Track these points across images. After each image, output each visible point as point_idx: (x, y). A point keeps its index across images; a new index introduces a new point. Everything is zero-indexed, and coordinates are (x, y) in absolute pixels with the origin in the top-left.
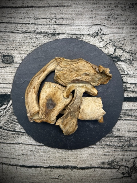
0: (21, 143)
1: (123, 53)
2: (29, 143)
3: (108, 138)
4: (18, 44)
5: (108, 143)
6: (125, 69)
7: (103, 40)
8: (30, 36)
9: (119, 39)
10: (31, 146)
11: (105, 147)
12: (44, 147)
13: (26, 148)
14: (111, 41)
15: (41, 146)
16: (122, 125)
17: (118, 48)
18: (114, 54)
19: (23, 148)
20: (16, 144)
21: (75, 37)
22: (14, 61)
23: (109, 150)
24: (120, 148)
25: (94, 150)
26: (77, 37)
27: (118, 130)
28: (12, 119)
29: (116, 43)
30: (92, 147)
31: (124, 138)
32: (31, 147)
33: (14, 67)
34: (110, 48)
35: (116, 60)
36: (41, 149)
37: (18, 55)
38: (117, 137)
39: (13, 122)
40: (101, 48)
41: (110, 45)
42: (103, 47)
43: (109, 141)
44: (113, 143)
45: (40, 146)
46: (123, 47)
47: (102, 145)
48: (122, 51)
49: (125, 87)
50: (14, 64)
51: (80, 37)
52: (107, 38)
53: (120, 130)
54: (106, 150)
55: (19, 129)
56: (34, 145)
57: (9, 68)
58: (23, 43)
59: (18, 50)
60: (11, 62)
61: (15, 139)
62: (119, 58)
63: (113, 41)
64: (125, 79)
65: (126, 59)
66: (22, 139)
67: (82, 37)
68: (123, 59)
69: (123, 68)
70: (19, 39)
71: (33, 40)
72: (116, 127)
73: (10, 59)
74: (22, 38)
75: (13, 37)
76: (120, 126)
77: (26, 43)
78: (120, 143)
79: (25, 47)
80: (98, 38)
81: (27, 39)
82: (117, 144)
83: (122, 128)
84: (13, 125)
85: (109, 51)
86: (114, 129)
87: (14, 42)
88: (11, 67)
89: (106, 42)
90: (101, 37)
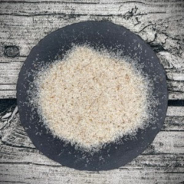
0: (31, 163)
1: (167, 40)
2: (40, 163)
3: (148, 156)
4: (26, 31)
5: (147, 162)
6: (170, 62)
7: (139, 22)
8: (41, 19)
9: (161, 20)
11: (143, 167)
12: (61, 167)
13: (38, 169)
14: (150, 24)
15: (58, 166)
16: (166, 138)
17: (160, 32)
18: (154, 40)
19: (34, 170)
20: (25, 163)
21: (101, 18)
22: (20, 53)
23: (149, 172)
24: (164, 169)
26: (104, 19)
27: (161, 144)
28: (18, 131)
29: (157, 26)
30: (126, 167)
31: (168, 155)
32: (44, 168)
33: (21, 62)
34: (148, 33)
35: (158, 49)
36: (57, 171)
37: (25, 46)
38: (159, 154)
39: (21, 135)
40: (137, 32)
41: (149, 29)
42: (140, 31)
43: (148, 159)
44: (153, 162)
45: (55, 166)
46: (166, 32)
48: (166, 37)
49: (170, 86)
51: (108, 18)
52: (145, 20)
53: (163, 145)
54: (145, 172)
55: (28, 144)
56: (48, 165)
57: (14, 63)
58: (32, 29)
59: (25, 38)
60: (15, 55)
61: (23, 157)
62: (161, 46)
63: (153, 23)
64: (171, 75)
65: (171, 48)
66: (32, 157)
67: (111, 19)
68: (167, 48)
69: (167, 60)
70: (26, 25)
71: (45, 25)
72: (158, 140)
73: (15, 50)
74: (30, 22)
75: (17, 21)
76: (164, 139)
77: (36, 29)
78: (164, 162)
79: (34, 35)
80: (132, 20)
81: (37, 24)
82: (159, 163)
83: (166, 142)
84: (20, 139)
85: (148, 37)
86: (155, 143)
87: (19, 28)
88: (15, 61)
89: (144, 24)
90: (137, 18)
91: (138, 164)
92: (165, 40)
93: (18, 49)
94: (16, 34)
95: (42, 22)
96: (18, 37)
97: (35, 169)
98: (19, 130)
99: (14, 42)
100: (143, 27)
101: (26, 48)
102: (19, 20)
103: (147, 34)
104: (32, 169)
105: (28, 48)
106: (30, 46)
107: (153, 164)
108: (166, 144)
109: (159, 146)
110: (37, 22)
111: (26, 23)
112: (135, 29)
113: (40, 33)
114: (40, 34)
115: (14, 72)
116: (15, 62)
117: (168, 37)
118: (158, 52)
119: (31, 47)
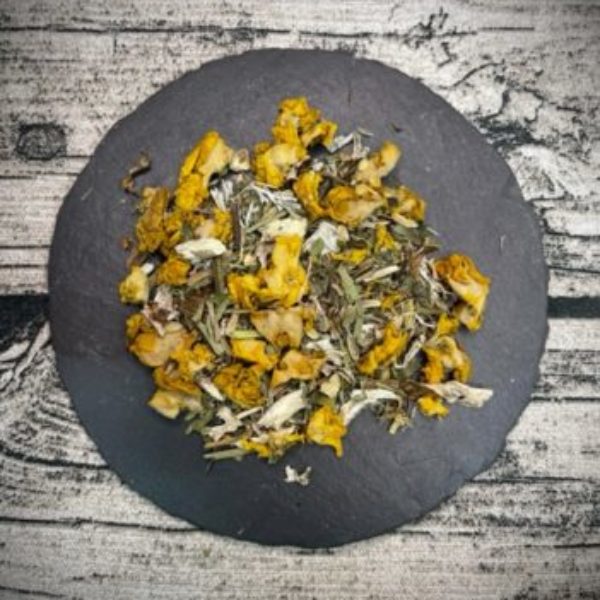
0: (89, 521)
1: (541, 111)
2: (124, 520)
3: (496, 489)
4: (89, 76)
5: (496, 511)
6: (555, 177)
7: (452, 58)
8: (141, 43)
9: (521, 51)
10: (135, 531)
11: (483, 530)
12: (198, 535)
13: (113, 543)
14: (486, 62)
15: (183, 531)
16: (555, 424)
17: (518, 87)
18: (501, 112)
19: (97, 546)
20: (66, 523)
21: (333, 44)
22: (68, 149)
23: (503, 545)
24: (553, 533)
25: (433, 544)
26: (343, 45)
27: (540, 446)
28: (48, 406)
29: (508, 70)
30: (425, 529)
31: (565, 485)
32: (133, 539)
33: (69, 174)
34: (482, 88)
35: (512, 140)
36: (181, 548)
37: (87, 124)
38: (533, 480)
39: (56, 421)
40: (445, 88)
41: (485, 77)
42: (456, 85)
43: (499, 499)
44: (517, 509)
45: (176, 530)
46: (537, 86)
47: (466, 522)
48: (537, 103)
49: (558, 252)
50: (65, 160)
51: (356, 45)
52: (469, 50)
53: (545, 448)
54: (489, 545)
55: (81, 453)
56: (151, 528)
57: (46, 180)
58: (111, 71)
59: (86, 99)
60: (52, 152)
61: (59, 499)
62: (525, 129)
63: (497, 60)
64: (558, 218)
65: (554, 134)
66: (96, 500)
67: (364, 46)
68: (542, 136)
69: (543, 173)
70: (91, 58)
71: (155, 61)
72: (527, 431)
73: (51, 138)
74: (105, 50)
75: (64, 49)
76: (547, 428)
77: (123, 73)
78: (551, 509)
79: (118, 90)
80: (432, 49)
81: (129, 57)
82: (537, 514)
83: (554, 438)
84: (55, 434)
85: (482, 102)
86: (521, 442)
87: (68, 67)
88: (52, 173)
89: (466, 63)
90: (445, 46)
91: (463, 516)
92: (537, 110)
93: (62, 133)
94: (59, 87)
95: (146, 53)
96: (64, 95)
97: (103, 543)
98: (53, 403)
99: (50, 111)
100: (465, 73)
101: (90, 131)
102: (68, 43)
103: (478, 92)
104: (92, 544)
105: (94, 131)
106: (100, 126)
107: (517, 515)
108: (555, 445)
109: (534, 452)
110: (127, 52)
111: (90, 52)
112: (439, 79)
113: (137, 85)
114: (139, 89)
115: (45, 207)
116: (48, 177)
117: (546, 103)
118: (513, 148)
119: (105, 127)
